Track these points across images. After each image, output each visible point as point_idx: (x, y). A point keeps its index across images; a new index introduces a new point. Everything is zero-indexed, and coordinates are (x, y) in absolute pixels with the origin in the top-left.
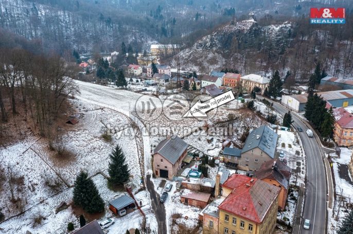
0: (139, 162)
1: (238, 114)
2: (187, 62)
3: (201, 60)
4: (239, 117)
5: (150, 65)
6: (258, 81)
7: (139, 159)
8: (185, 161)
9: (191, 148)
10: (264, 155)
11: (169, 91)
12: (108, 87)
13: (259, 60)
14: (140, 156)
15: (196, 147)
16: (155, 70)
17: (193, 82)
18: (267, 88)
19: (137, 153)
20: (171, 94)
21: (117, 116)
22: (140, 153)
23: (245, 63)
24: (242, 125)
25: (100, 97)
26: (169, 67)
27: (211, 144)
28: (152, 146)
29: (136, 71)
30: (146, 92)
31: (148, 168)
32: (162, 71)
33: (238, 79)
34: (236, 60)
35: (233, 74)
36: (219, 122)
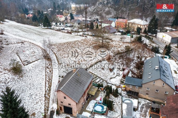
0: (45, 95)
1: (132, 46)
2: (92, 14)
3: (101, 12)
4: (133, 49)
5: (69, 15)
6: (140, 24)
7: (46, 92)
8: (90, 93)
9: (96, 77)
10: (166, 86)
11: (80, 30)
12: (38, 27)
13: (137, 11)
14: (47, 88)
15: (100, 76)
16: (72, 17)
17: (96, 24)
18: (146, 28)
19: (44, 84)
20: (81, 32)
21: (34, 48)
22: (47, 85)
23: (128, 14)
24: (136, 55)
25: (26, 33)
26: (81, 16)
27: (112, 73)
28: (60, 77)
29: (61, 19)
30: (63, 31)
31: (53, 102)
32: (77, 18)
33: (126, 22)
34: (122, 11)
35: (122, 19)
36: (118, 53)
